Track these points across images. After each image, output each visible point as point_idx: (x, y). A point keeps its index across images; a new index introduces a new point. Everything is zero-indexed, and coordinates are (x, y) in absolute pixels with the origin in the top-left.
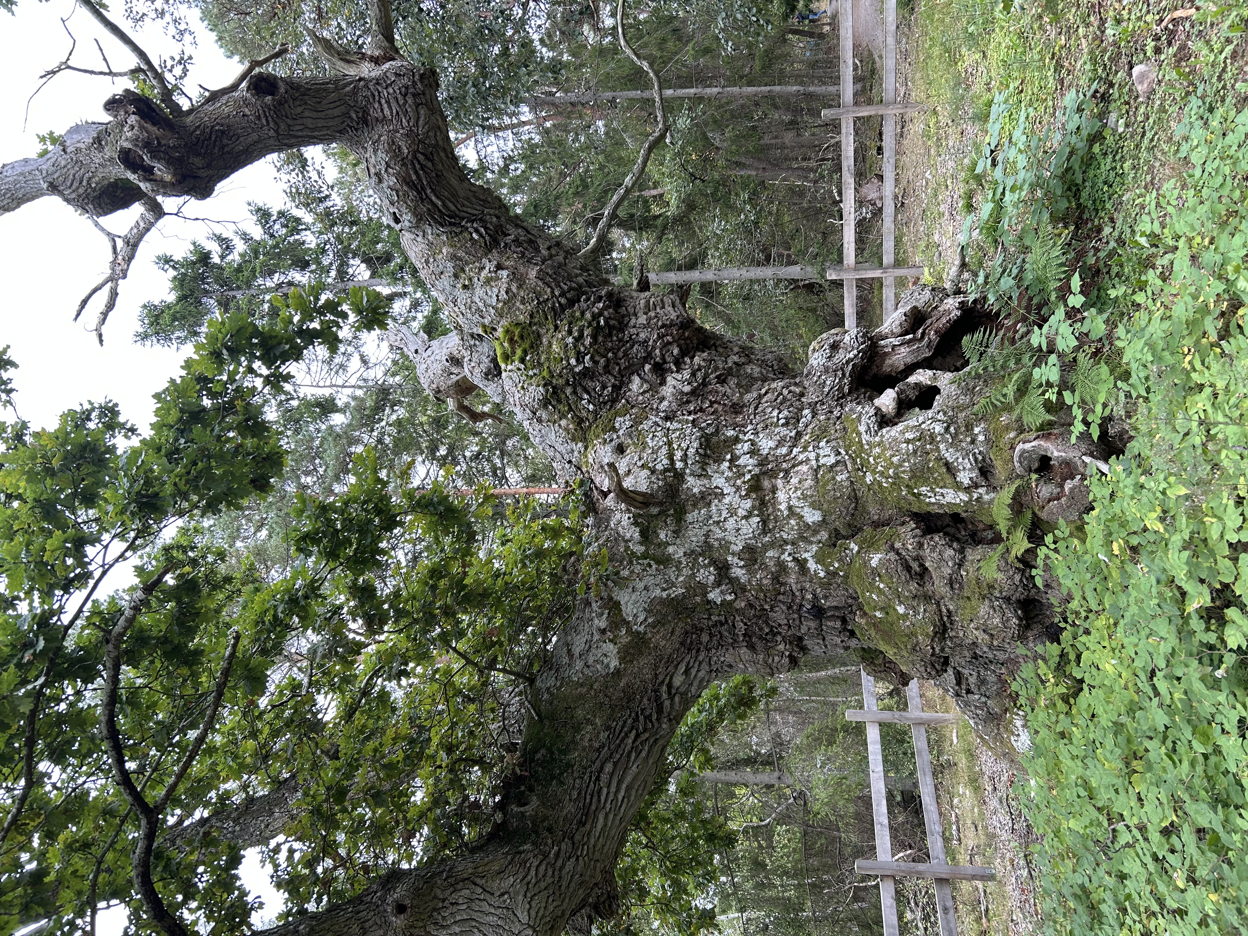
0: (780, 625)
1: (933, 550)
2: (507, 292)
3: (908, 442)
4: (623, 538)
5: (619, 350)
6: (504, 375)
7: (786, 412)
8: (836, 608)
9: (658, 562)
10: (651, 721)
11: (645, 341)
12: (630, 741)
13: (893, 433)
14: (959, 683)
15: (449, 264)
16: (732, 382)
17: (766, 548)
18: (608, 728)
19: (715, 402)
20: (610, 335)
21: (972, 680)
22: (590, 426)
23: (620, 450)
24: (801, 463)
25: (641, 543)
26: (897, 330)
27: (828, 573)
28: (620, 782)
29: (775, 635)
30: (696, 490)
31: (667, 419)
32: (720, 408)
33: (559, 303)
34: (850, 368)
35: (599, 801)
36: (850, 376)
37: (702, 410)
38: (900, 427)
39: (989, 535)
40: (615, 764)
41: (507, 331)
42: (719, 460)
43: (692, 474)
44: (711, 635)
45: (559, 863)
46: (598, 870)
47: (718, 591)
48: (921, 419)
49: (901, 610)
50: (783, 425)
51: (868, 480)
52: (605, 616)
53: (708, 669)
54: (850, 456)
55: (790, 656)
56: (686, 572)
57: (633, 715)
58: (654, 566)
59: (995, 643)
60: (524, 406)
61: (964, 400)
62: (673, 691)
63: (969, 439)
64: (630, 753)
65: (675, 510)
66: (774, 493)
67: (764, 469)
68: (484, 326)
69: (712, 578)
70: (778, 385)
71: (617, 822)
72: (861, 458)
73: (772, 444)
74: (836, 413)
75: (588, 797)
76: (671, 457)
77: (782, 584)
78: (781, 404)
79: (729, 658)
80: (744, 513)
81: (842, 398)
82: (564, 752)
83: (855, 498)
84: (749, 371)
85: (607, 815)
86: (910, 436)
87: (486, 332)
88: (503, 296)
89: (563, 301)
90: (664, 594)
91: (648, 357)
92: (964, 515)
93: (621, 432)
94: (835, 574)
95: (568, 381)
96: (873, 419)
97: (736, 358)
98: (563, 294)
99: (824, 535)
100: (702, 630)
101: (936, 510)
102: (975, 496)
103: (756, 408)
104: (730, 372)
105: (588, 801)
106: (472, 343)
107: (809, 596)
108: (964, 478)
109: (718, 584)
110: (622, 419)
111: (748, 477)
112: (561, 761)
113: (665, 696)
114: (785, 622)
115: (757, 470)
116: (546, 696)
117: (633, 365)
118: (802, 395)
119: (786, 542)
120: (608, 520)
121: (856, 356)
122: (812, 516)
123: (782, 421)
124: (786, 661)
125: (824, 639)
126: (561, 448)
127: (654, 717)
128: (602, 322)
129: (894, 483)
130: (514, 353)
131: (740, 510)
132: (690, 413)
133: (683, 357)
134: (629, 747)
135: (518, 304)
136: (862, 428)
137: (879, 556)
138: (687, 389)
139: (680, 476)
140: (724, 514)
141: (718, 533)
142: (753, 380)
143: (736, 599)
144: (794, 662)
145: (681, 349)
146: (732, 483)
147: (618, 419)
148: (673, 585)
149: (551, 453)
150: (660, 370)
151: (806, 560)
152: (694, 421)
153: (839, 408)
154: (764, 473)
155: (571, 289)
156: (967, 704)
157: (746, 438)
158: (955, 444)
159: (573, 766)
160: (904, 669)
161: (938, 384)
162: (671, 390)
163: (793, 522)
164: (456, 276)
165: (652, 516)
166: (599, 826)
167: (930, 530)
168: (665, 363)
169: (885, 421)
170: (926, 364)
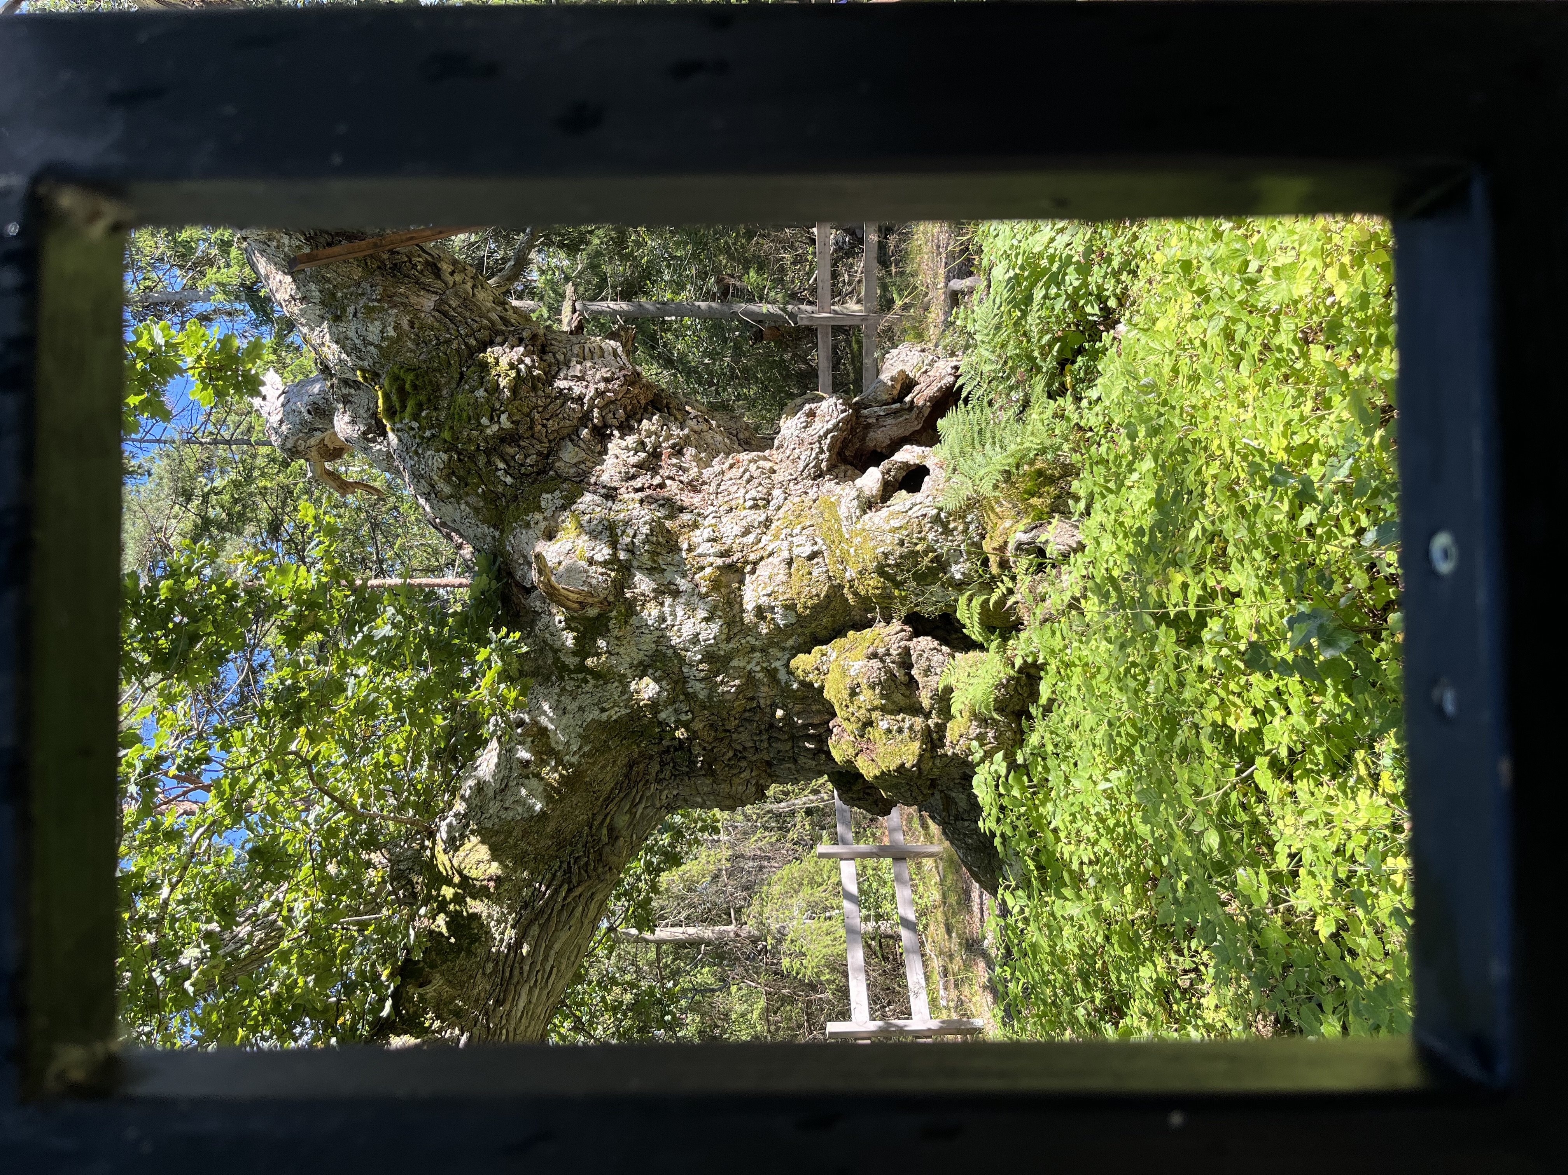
0: (745, 748)
1: (920, 655)
2: (395, 329)
3: (893, 530)
4: (551, 647)
5: (545, 407)
6: (390, 435)
7: (753, 493)
8: (812, 726)
9: (597, 676)
10: (587, 872)
11: (580, 399)
12: (560, 897)
13: (876, 520)
14: (946, 809)
15: (313, 287)
17: (730, 656)
19: (669, 478)
20: (534, 388)
21: (961, 804)
22: (508, 505)
23: (548, 534)
24: (772, 554)
25: (574, 654)
26: (883, 397)
27: (802, 683)
28: (547, 948)
29: (738, 760)
30: (644, 587)
31: (607, 497)
32: (675, 485)
33: (466, 344)
34: (828, 441)
35: (521, 973)
36: (829, 450)
37: (652, 488)
38: (884, 512)
40: (542, 927)
41: (395, 379)
42: (673, 550)
43: (639, 568)
44: (663, 764)
47: (670, 709)
48: (908, 504)
49: (884, 725)
50: (750, 508)
51: (848, 574)
52: (529, 744)
53: (658, 804)
54: (829, 547)
55: (757, 784)
57: (565, 866)
58: (592, 682)
62: (615, 834)
63: (961, 528)
64: (560, 912)
65: (620, 611)
66: (740, 589)
67: (728, 561)
68: (363, 370)
69: (664, 694)
70: (745, 456)
71: (544, 997)
72: (841, 549)
73: (737, 530)
74: (812, 493)
76: (613, 545)
77: (748, 700)
78: (748, 481)
79: (684, 790)
80: (706, 614)
81: (819, 476)
83: (833, 595)
85: (531, 990)
86: (896, 523)
87: (365, 378)
88: (389, 331)
89: (473, 342)
90: (604, 716)
91: (584, 419)
93: (548, 514)
94: (810, 685)
95: (478, 446)
96: (855, 503)
98: (472, 334)
99: (797, 641)
100: (651, 757)
103: (718, 486)
104: (686, 441)
105: (507, 974)
106: (345, 391)
107: (779, 713)
108: (955, 572)
109: (671, 701)
110: (549, 496)
111: (709, 570)
113: (605, 840)
114: (750, 744)
115: (719, 562)
117: (565, 428)
118: (773, 471)
119: (753, 649)
120: (533, 623)
121: (836, 427)
122: (783, 618)
123: (751, 503)
124: (751, 791)
125: (796, 763)
127: (591, 866)
128: (523, 372)
130: (404, 407)
131: (699, 611)
132: (636, 491)
133: (628, 421)
134: (558, 907)
135: (410, 344)
136: (843, 514)
137: (861, 663)
138: (634, 460)
139: (625, 569)
140: (680, 616)
141: (672, 639)
143: (693, 719)
144: (761, 792)
145: (625, 409)
146: (689, 577)
147: (544, 496)
148: (616, 704)
151: (776, 670)
152: (641, 502)
153: (815, 489)
154: (730, 566)
155: (481, 327)
156: (955, 833)
157: (707, 523)
160: (887, 796)
161: (927, 463)
162: (613, 461)
163: (762, 625)
164: (322, 303)
165: (588, 619)
166: (522, 1004)
167: (917, 634)
168: (606, 426)
169: (868, 505)
170: (913, 439)
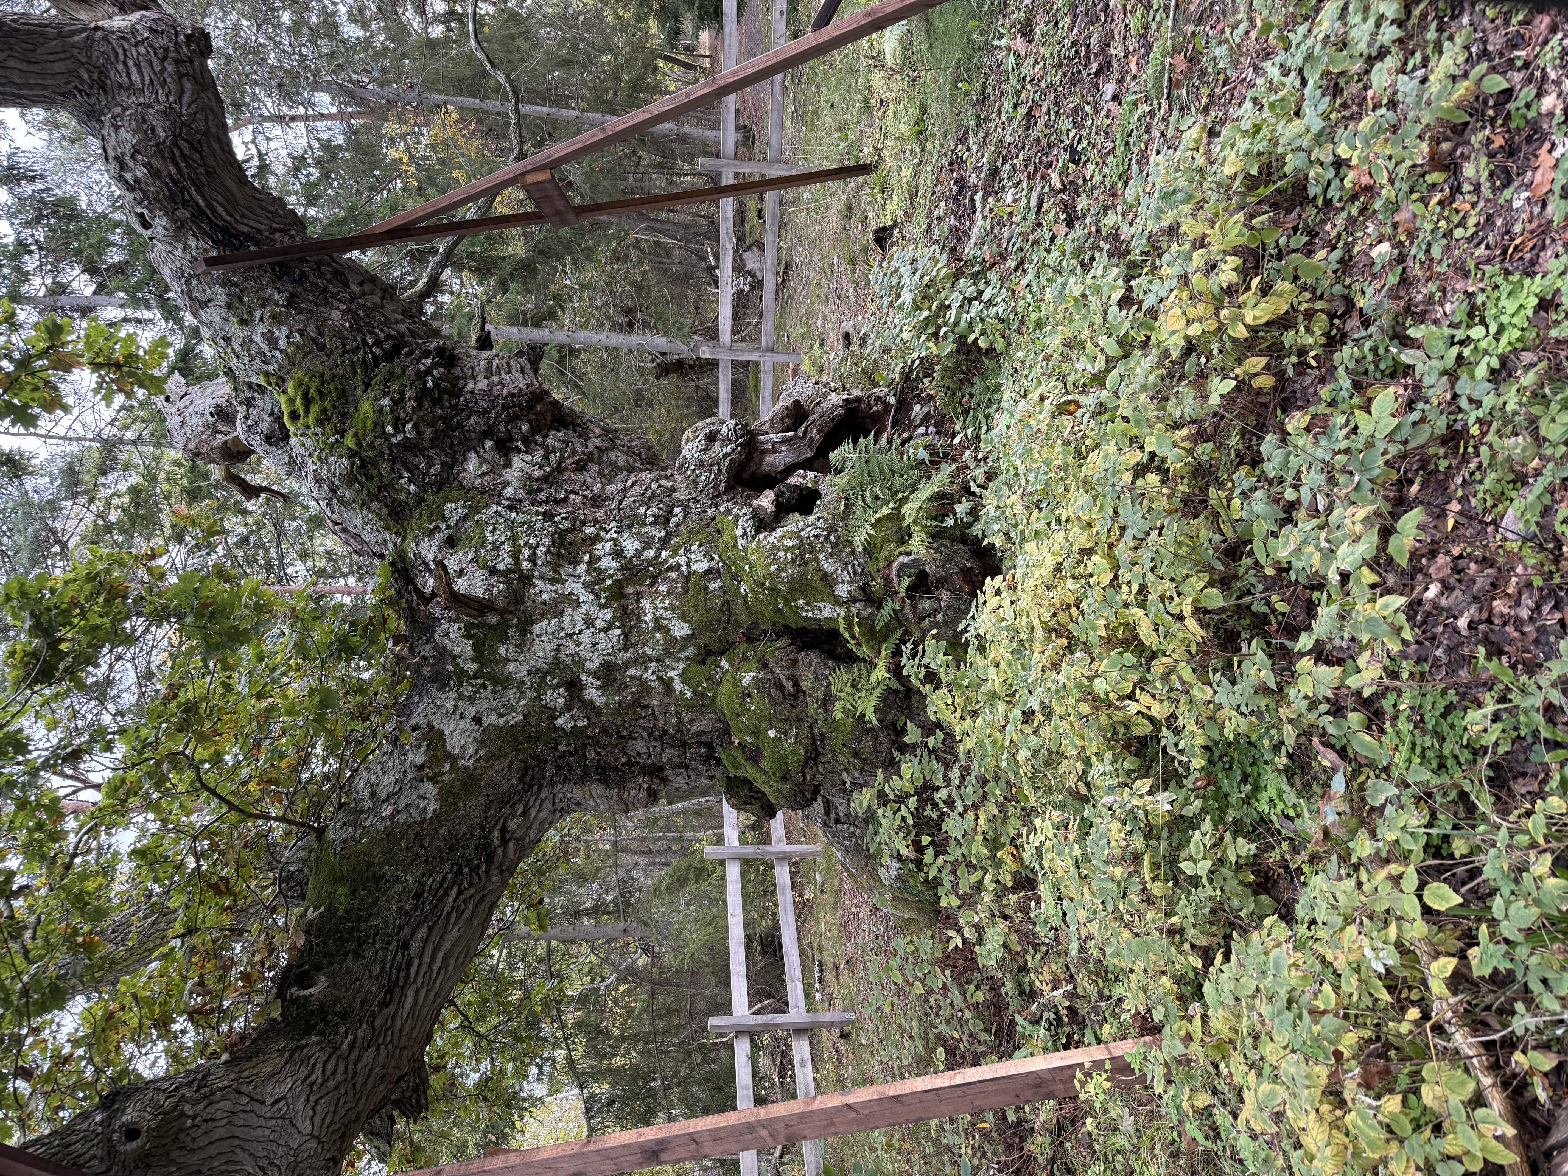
1: (808, 668)
2: (302, 334)
4: (451, 653)
5: (452, 419)
6: (293, 440)
7: (654, 510)
8: (704, 733)
9: (495, 682)
10: (478, 874)
11: (486, 412)
12: (451, 899)
16: (594, 469)
17: (627, 665)
19: (573, 492)
22: (410, 513)
23: (451, 544)
24: (670, 568)
26: (778, 426)
27: (695, 694)
28: (435, 951)
29: (632, 765)
30: (545, 596)
31: (511, 508)
32: (578, 500)
33: (373, 354)
35: (408, 976)
37: (555, 501)
38: (779, 532)
41: (300, 384)
42: (575, 562)
43: (542, 578)
44: (558, 768)
45: (355, 1054)
46: (404, 1059)
48: (801, 525)
49: (772, 734)
51: (742, 590)
52: (423, 749)
53: (551, 807)
54: (724, 563)
55: (649, 789)
56: (531, 694)
57: (455, 868)
58: (490, 688)
63: (849, 550)
65: (519, 620)
66: (638, 602)
68: (268, 375)
69: (561, 701)
71: (430, 998)
72: (736, 565)
73: (637, 545)
74: (710, 513)
75: (395, 971)
77: (643, 707)
79: (578, 793)
80: (603, 625)
83: (728, 610)
84: (613, 458)
85: (418, 990)
86: (788, 543)
87: (270, 383)
88: (297, 338)
89: (378, 351)
90: (502, 721)
91: (490, 431)
93: (452, 522)
94: (702, 695)
95: (382, 453)
97: (598, 442)
99: (691, 651)
100: (546, 762)
101: (812, 625)
102: (853, 611)
103: (621, 502)
104: (590, 457)
105: (394, 975)
107: (673, 720)
108: (843, 591)
109: (568, 707)
110: (453, 506)
113: (497, 842)
117: (470, 440)
118: (673, 490)
119: (650, 659)
120: (431, 630)
122: (681, 630)
124: (643, 794)
125: (687, 768)
126: (370, 538)
127: (483, 869)
128: (430, 384)
129: (770, 595)
130: (308, 413)
131: (598, 621)
132: (540, 504)
133: (533, 436)
135: (317, 352)
136: (739, 532)
137: (751, 674)
138: (538, 473)
139: (526, 580)
140: (580, 625)
141: (571, 648)
142: (616, 469)
144: (653, 796)
146: (589, 589)
148: (513, 709)
150: (505, 449)
151: (671, 679)
152: (544, 514)
155: (388, 337)
157: (608, 537)
158: (834, 554)
159: (375, 935)
160: (772, 799)
161: (819, 487)
162: (518, 474)
163: (658, 636)
164: (229, 306)
165: (490, 627)
166: (408, 1005)
167: (805, 647)
168: (511, 440)
169: (763, 524)
170: (807, 464)
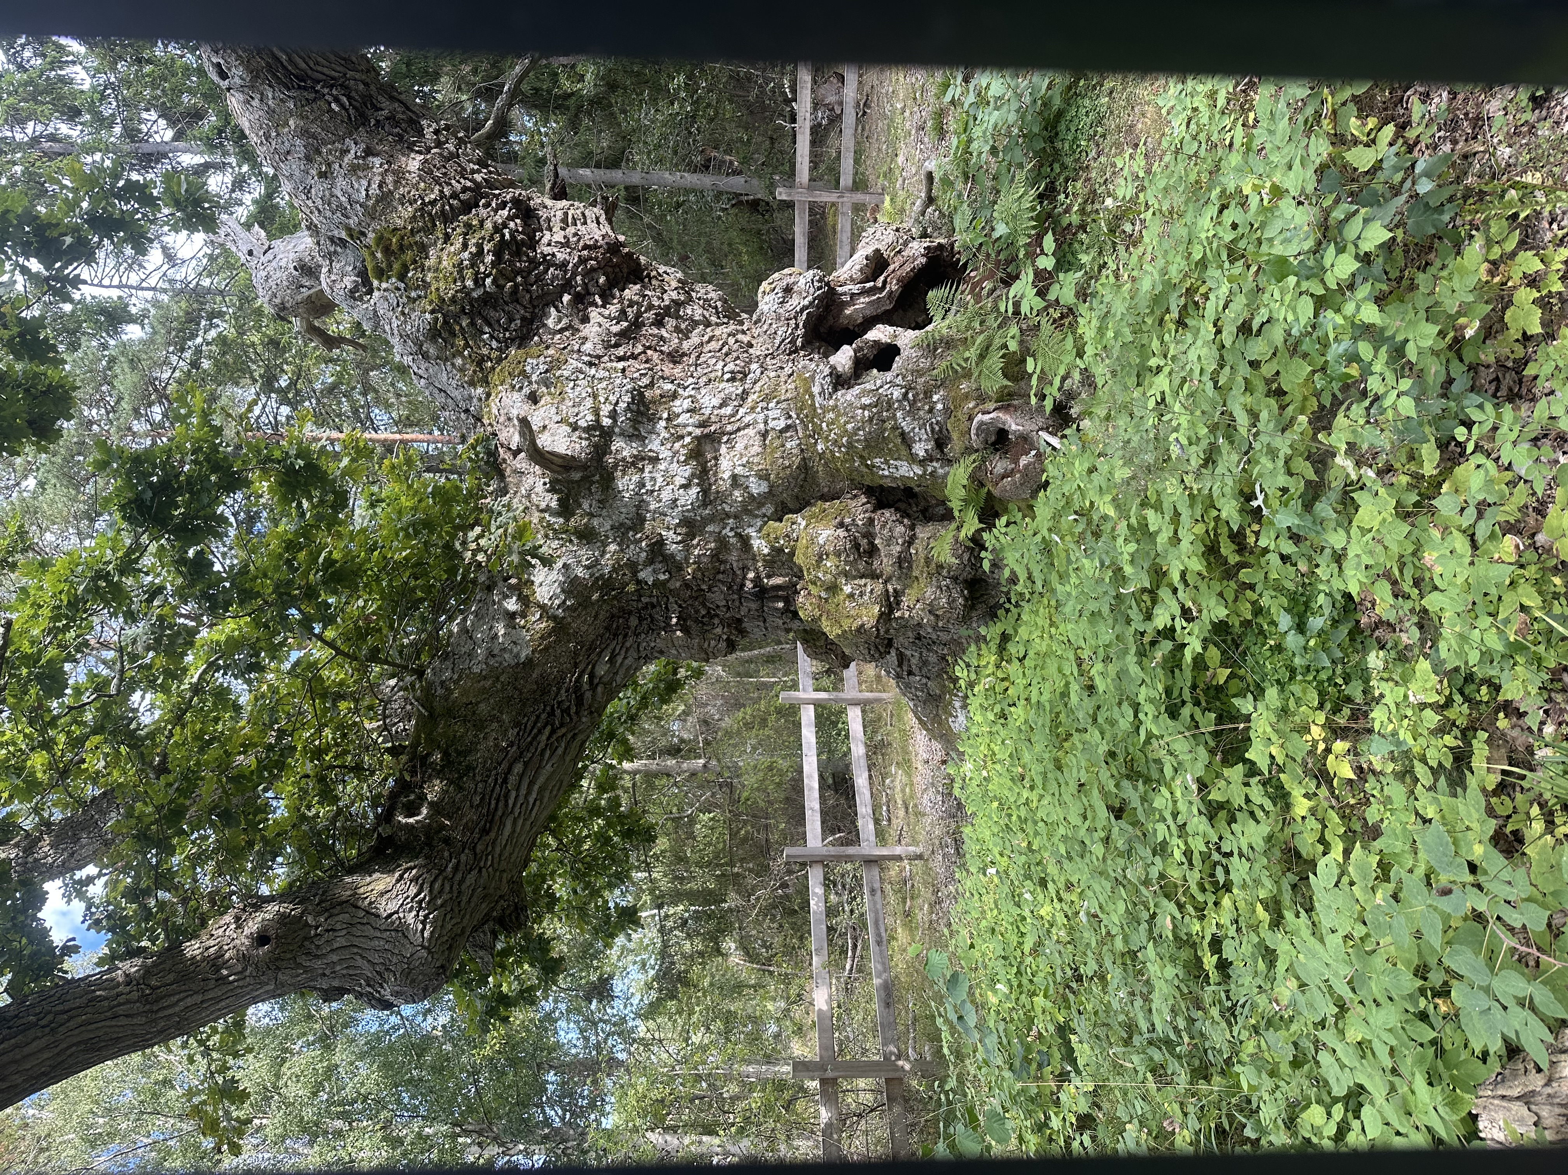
0: (718, 607)
1: (883, 527)
2: (380, 186)
3: (864, 407)
5: (530, 273)
6: (376, 294)
7: (731, 366)
8: (780, 588)
9: (580, 535)
10: (569, 715)
11: (564, 265)
12: (544, 737)
13: (849, 397)
14: (900, 665)
15: (298, 142)
16: (670, 324)
17: (705, 521)
18: (517, 724)
19: (649, 348)
20: (518, 253)
21: (914, 661)
22: (493, 368)
23: (533, 398)
24: (748, 426)
25: (558, 514)
26: (858, 276)
27: (773, 548)
28: (531, 783)
29: (712, 617)
30: (625, 453)
31: (591, 364)
32: (656, 356)
34: (804, 317)
35: (506, 805)
36: (805, 327)
37: (634, 357)
38: (856, 390)
39: (941, 510)
40: (526, 764)
41: (380, 239)
42: (654, 419)
43: (622, 434)
44: (641, 619)
45: (459, 876)
46: (504, 881)
47: (650, 569)
48: (879, 383)
49: (847, 589)
50: (728, 381)
51: (819, 447)
53: (635, 655)
54: (802, 421)
55: (728, 640)
56: (613, 548)
57: (548, 709)
59: (940, 624)
60: (404, 337)
61: (924, 363)
62: (596, 681)
63: (927, 407)
64: (543, 751)
65: (601, 476)
66: (716, 458)
67: (706, 431)
68: (348, 228)
69: (643, 555)
70: (723, 331)
71: (528, 827)
72: (813, 422)
73: (716, 402)
74: (787, 369)
75: (493, 802)
76: (596, 412)
77: (722, 562)
78: (727, 355)
79: (660, 643)
80: (684, 481)
81: (795, 352)
82: (465, 753)
83: (804, 467)
84: (689, 312)
85: (515, 820)
86: (866, 401)
87: (351, 236)
88: (374, 190)
89: (455, 203)
90: (587, 574)
91: (567, 286)
92: (917, 489)
93: (533, 378)
94: (780, 550)
95: (463, 309)
96: (828, 379)
97: (674, 295)
98: (455, 195)
99: (769, 509)
100: (630, 613)
101: (888, 483)
102: (930, 469)
103: (698, 357)
104: (667, 312)
105: (493, 806)
106: (332, 248)
107: (751, 575)
108: (920, 449)
109: (650, 561)
110: (534, 362)
111: (688, 440)
112: (460, 763)
113: (586, 687)
114: (724, 603)
115: (698, 432)
116: (440, 691)
117: (548, 293)
118: (750, 345)
119: (728, 516)
120: (518, 484)
121: (811, 303)
122: (757, 487)
123: (727, 376)
124: (723, 645)
125: (765, 621)
126: (456, 394)
127: (573, 710)
128: (507, 236)
129: (847, 453)
130: (390, 266)
131: (677, 478)
132: (619, 359)
133: (610, 289)
134: (542, 745)
135: (395, 203)
136: (816, 390)
137: (828, 532)
138: (615, 329)
139: (607, 435)
140: (659, 482)
141: (652, 504)
142: (693, 323)
143: (670, 578)
144: (732, 647)
145: (608, 279)
146: (669, 446)
147: (530, 361)
148: (598, 562)
149: (441, 399)
150: (583, 303)
151: (749, 536)
152: (624, 370)
153: (790, 364)
154: (708, 436)
155: (465, 189)
156: (908, 686)
157: (686, 394)
158: (912, 412)
159: (474, 769)
160: (847, 652)
161: (899, 343)
162: (596, 328)
163: (737, 493)
164: (309, 159)
165: (573, 482)
166: (506, 834)
167: (880, 505)
168: (589, 293)
169: (840, 381)
170: (886, 318)
